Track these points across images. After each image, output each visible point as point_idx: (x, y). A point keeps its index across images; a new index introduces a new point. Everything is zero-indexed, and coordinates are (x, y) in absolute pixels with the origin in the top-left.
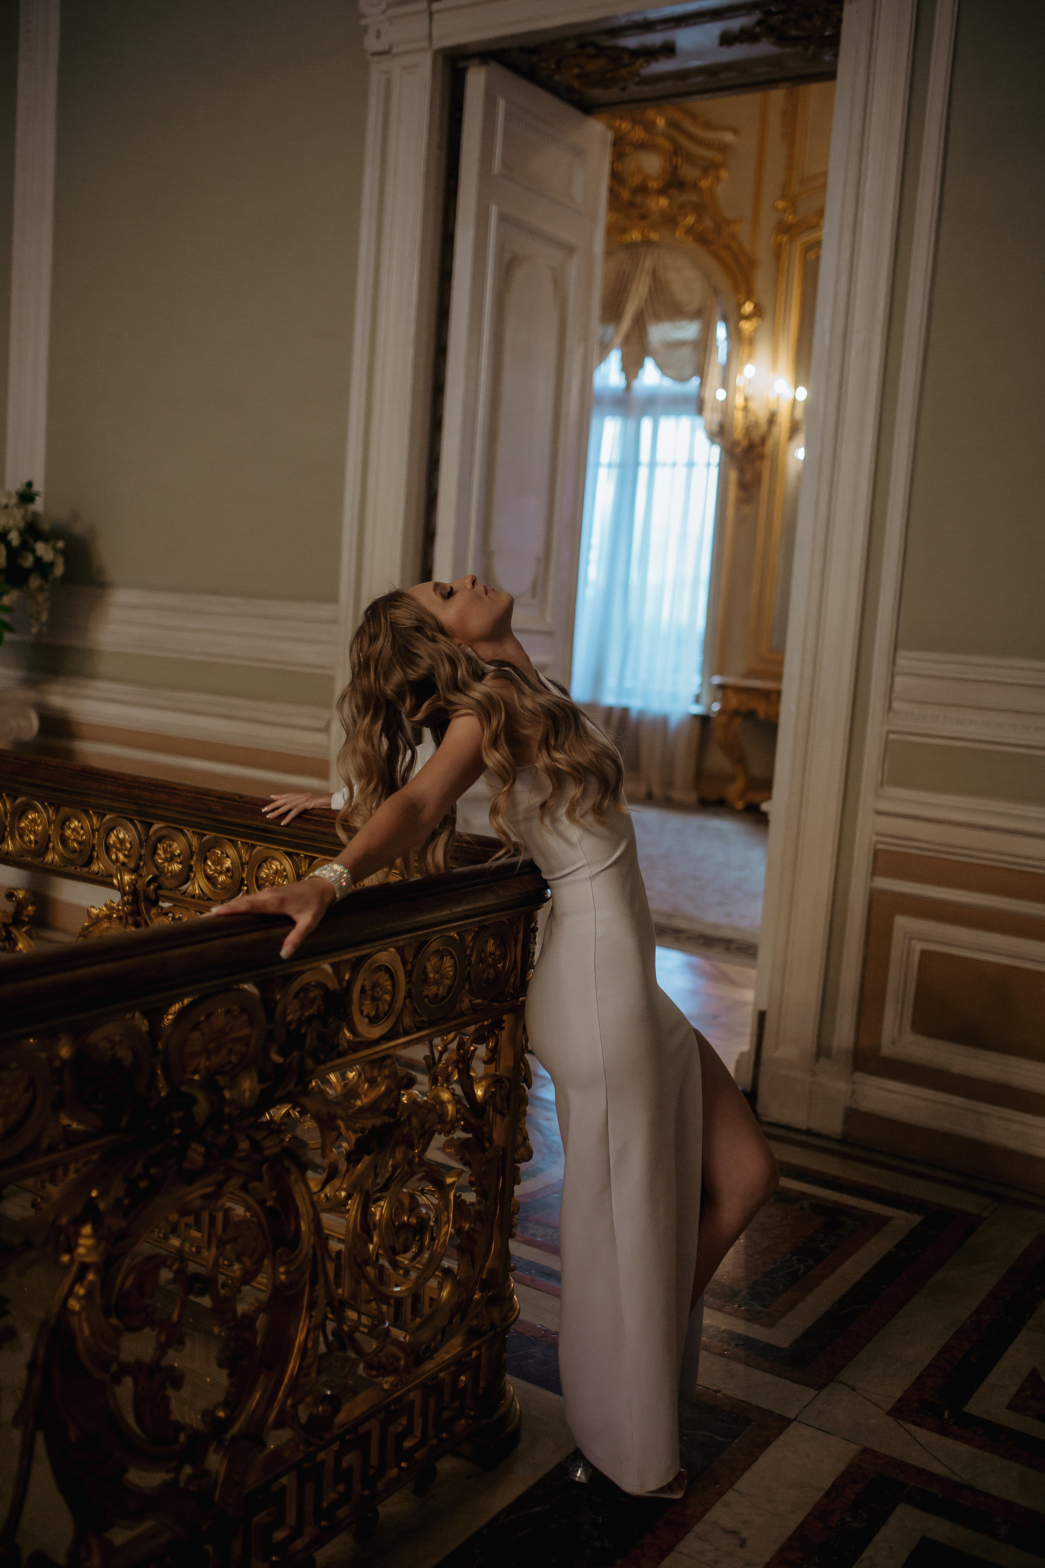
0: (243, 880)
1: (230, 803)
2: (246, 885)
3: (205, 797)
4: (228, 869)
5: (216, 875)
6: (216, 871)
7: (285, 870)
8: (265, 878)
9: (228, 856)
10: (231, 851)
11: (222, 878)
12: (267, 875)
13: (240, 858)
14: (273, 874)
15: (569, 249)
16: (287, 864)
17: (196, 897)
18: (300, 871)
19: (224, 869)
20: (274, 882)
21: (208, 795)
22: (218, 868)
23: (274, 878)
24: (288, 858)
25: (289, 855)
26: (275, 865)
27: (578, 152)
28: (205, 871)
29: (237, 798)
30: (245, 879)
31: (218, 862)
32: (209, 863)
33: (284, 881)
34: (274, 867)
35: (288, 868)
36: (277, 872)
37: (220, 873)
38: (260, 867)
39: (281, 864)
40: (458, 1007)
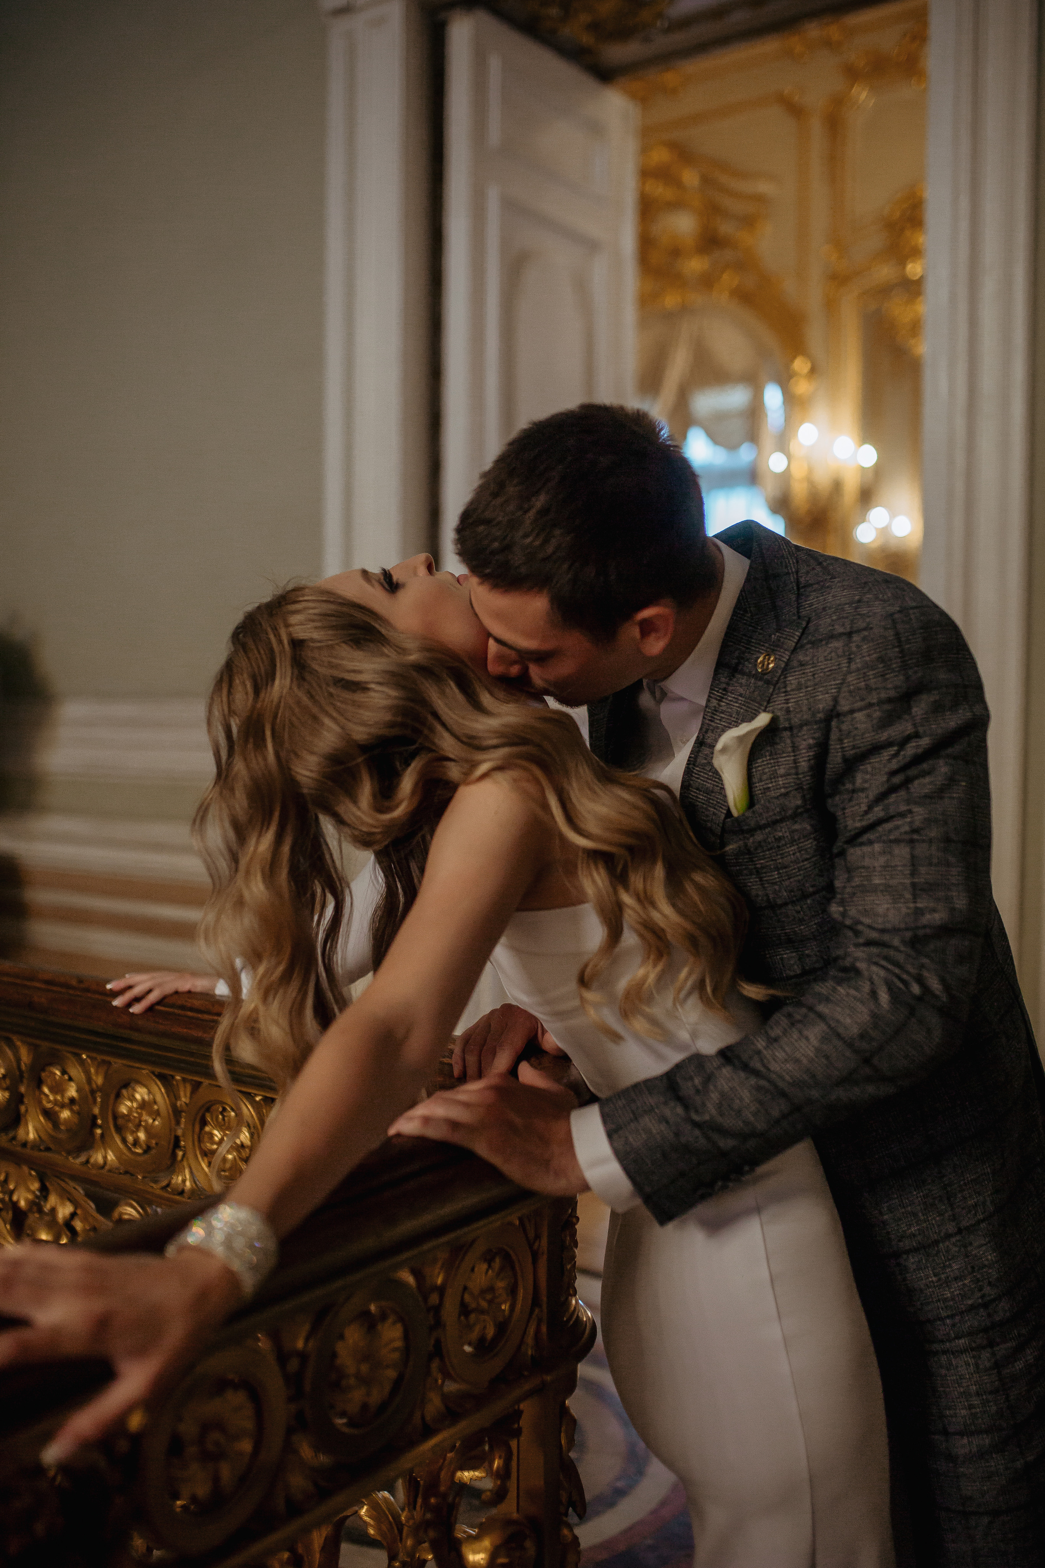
0: (95, 1118)
1: (64, 990)
2: (100, 1127)
3: (28, 983)
4: (72, 1101)
5: (57, 1109)
6: (56, 1102)
7: (155, 1102)
8: (126, 1115)
9: (70, 1079)
10: (75, 1071)
11: (65, 1114)
12: (130, 1109)
13: (89, 1080)
14: (137, 1108)
15: (592, 246)
16: (159, 1093)
17: (29, 1146)
18: (179, 1103)
19: (66, 1101)
20: (140, 1121)
21: (32, 979)
22: (59, 1098)
23: (140, 1115)
24: (159, 1083)
25: (163, 1078)
26: (141, 1093)
27: (596, 129)
28: (40, 1102)
29: (74, 983)
30: (99, 1117)
31: (58, 1088)
32: (46, 1090)
33: (154, 1120)
34: (138, 1097)
35: (159, 1098)
36: (143, 1105)
37: (63, 1106)
38: (118, 1096)
39: (150, 1092)
40: (418, 1415)
